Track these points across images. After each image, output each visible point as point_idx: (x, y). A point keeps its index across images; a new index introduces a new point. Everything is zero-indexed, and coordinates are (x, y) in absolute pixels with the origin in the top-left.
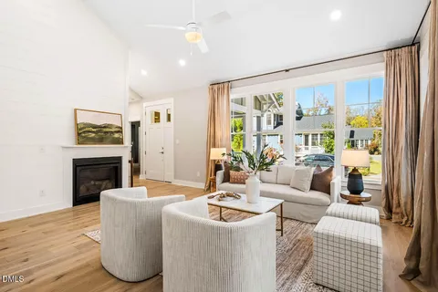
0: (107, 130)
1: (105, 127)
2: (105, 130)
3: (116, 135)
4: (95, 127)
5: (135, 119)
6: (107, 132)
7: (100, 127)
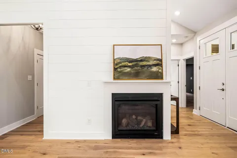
0: (144, 63)
1: (141, 61)
2: (141, 63)
3: (154, 69)
4: (131, 61)
5: (188, 56)
6: (144, 66)
7: (136, 60)
